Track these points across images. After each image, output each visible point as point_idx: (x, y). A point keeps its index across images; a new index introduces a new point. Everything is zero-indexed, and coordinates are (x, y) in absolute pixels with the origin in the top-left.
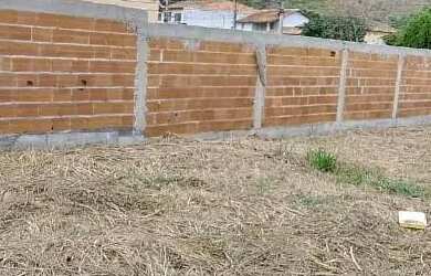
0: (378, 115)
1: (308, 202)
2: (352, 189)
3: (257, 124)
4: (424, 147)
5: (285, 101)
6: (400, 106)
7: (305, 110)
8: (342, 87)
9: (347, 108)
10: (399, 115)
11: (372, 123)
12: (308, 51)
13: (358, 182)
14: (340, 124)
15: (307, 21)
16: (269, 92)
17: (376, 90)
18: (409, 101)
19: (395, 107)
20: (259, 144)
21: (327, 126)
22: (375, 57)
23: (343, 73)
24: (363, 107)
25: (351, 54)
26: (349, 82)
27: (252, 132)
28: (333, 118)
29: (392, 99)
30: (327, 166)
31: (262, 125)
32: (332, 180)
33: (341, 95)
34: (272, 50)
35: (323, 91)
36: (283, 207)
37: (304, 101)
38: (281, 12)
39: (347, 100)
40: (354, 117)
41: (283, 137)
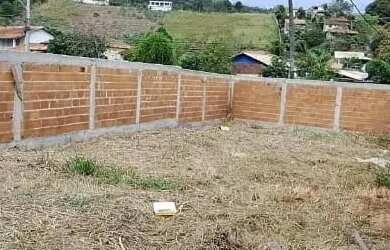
0: (125, 122)
1: (75, 204)
2: (112, 189)
3: (17, 137)
4: (164, 147)
5: (42, 114)
6: (142, 112)
7: (61, 121)
8: (92, 98)
9: (98, 117)
10: (142, 120)
11: (120, 129)
13: (117, 181)
14: (93, 131)
15: (52, 38)
16: (26, 106)
17: (122, 100)
18: (149, 108)
19: (138, 114)
20: (21, 155)
21: (82, 135)
22: (119, 71)
23: (92, 86)
24: (111, 116)
25: (99, 70)
26: (98, 94)
27: (13, 144)
28: (86, 126)
29: (135, 107)
30: (87, 170)
31: (23, 137)
32: (93, 183)
33: (92, 106)
34: (27, 67)
35: (75, 103)
36: (54, 210)
37: (59, 113)
38: (27, 30)
39: (96, 111)
40: (104, 125)
41: (42, 148)
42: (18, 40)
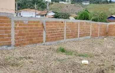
0: (74, 37)
1: (59, 60)
2: (70, 56)
3: (44, 41)
4: (86, 44)
5: (51, 35)
6: (80, 34)
7: (56, 37)
8: (65, 30)
9: (67, 36)
10: (80, 37)
11: (73, 39)
12: (56, 22)
13: (71, 54)
14: (65, 40)
15: (54, 14)
16: (47, 33)
17: (74, 31)
18: (82, 33)
21: (62, 41)
22: (73, 23)
23: (65, 27)
24: (71, 35)
25: (67, 22)
26: (67, 29)
27: (43, 44)
28: (63, 39)
29: (78, 33)
30: (63, 51)
31: (46, 42)
32: (64, 55)
33: (65, 33)
34: (47, 22)
35: (60, 32)
36: (53, 62)
37: (56, 35)
38: (48, 12)
39: (67, 34)
40: (68, 38)
41: (51, 44)
42: (45, 15)
